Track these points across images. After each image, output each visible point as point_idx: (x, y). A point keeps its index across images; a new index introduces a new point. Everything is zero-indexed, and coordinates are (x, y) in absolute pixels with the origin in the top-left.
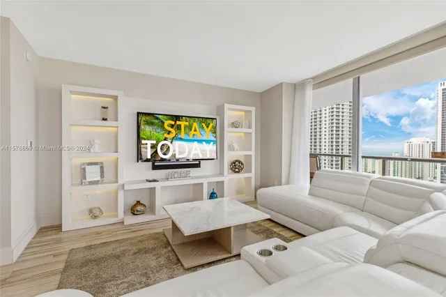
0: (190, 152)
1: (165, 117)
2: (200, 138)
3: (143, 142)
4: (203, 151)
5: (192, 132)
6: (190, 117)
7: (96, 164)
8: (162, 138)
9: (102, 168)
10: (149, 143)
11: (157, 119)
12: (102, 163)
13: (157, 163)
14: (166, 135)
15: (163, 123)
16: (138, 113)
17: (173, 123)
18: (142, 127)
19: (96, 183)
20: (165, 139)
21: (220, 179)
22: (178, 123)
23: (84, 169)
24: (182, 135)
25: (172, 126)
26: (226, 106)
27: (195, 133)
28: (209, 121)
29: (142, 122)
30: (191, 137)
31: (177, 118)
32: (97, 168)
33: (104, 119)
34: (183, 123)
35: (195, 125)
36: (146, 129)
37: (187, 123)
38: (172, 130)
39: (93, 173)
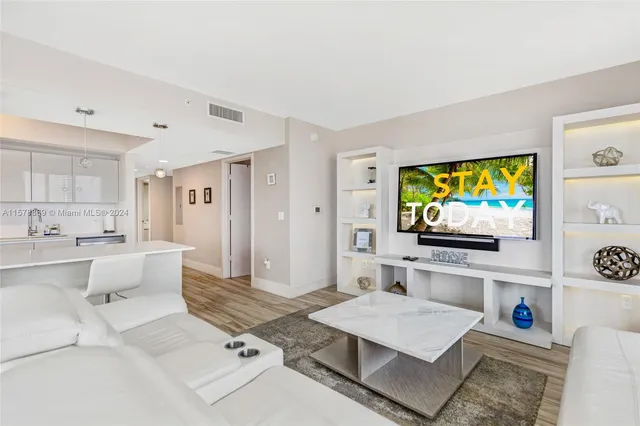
1: (434, 169)
4: (501, 222)
5: (480, 185)
6: (474, 161)
7: (365, 230)
9: (371, 235)
10: (414, 205)
11: (423, 173)
12: (371, 230)
14: (435, 195)
15: (432, 179)
16: (401, 169)
17: (446, 176)
19: (364, 250)
20: (434, 200)
22: (454, 174)
23: (356, 235)
24: (461, 194)
25: (444, 181)
26: (558, 122)
27: (485, 186)
28: (515, 162)
29: (405, 181)
30: (475, 197)
31: (452, 166)
32: (366, 235)
33: (371, 182)
34: (461, 175)
35: (486, 173)
36: (409, 189)
37: (470, 173)
38: (445, 186)
39: (363, 240)
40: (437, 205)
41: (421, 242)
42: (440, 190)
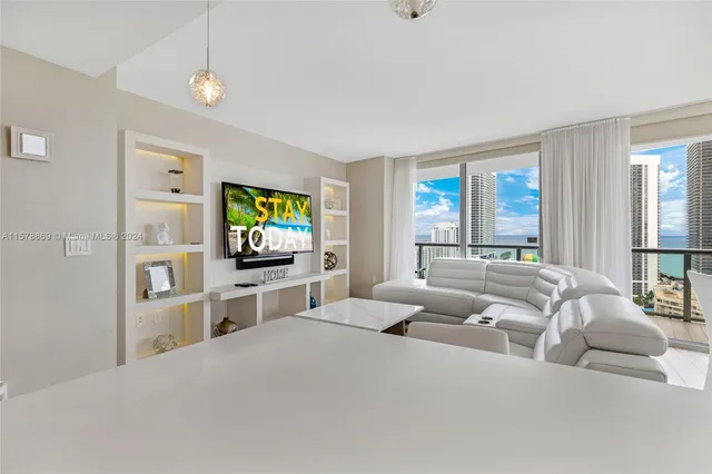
0: (283, 244)
1: (256, 192)
2: (294, 223)
3: (233, 228)
4: (298, 242)
5: (286, 214)
6: (283, 192)
7: (162, 263)
8: (253, 222)
9: (170, 270)
10: (240, 229)
11: (247, 193)
12: (170, 262)
13: (245, 260)
14: (257, 218)
15: (254, 200)
16: (224, 184)
17: (265, 200)
18: (229, 205)
19: (164, 295)
20: (256, 225)
21: (315, 279)
22: (270, 200)
23: (148, 273)
24: (275, 219)
25: (263, 204)
26: (323, 180)
27: (289, 215)
28: (303, 199)
29: (229, 198)
30: (284, 222)
31: (268, 193)
32: (164, 270)
33: (175, 191)
34: (275, 201)
35: (289, 204)
36: (235, 209)
37: (280, 201)
38: (264, 210)
40: (259, 228)
41: (241, 266)
42: (260, 214)
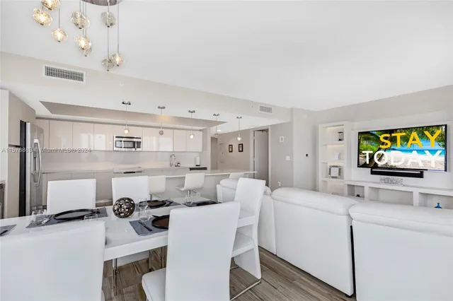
0: (406, 162)
1: (380, 133)
2: (416, 148)
3: (363, 152)
5: (410, 142)
6: (406, 129)
7: (336, 167)
8: (376, 149)
9: (340, 169)
10: (367, 153)
11: (373, 135)
12: (340, 166)
13: (375, 169)
15: (379, 138)
17: (388, 135)
18: (362, 142)
19: (336, 177)
20: (379, 149)
22: (393, 135)
23: (330, 169)
24: (399, 146)
25: (386, 138)
27: (414, 142)
28: (434, 129)
29: (362, 139)
30: (408, 148)
31: (391, 131)
32: (337, 169)
33: (340, 140)
34: (398, 135)
35: (414, 134)
36: (365, 143)
37: (404, 134)
38: (387, 142)
39: (335, 172)
40: (381, 152)
41: (373, 173)
42: (383, 144)
